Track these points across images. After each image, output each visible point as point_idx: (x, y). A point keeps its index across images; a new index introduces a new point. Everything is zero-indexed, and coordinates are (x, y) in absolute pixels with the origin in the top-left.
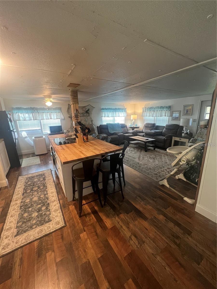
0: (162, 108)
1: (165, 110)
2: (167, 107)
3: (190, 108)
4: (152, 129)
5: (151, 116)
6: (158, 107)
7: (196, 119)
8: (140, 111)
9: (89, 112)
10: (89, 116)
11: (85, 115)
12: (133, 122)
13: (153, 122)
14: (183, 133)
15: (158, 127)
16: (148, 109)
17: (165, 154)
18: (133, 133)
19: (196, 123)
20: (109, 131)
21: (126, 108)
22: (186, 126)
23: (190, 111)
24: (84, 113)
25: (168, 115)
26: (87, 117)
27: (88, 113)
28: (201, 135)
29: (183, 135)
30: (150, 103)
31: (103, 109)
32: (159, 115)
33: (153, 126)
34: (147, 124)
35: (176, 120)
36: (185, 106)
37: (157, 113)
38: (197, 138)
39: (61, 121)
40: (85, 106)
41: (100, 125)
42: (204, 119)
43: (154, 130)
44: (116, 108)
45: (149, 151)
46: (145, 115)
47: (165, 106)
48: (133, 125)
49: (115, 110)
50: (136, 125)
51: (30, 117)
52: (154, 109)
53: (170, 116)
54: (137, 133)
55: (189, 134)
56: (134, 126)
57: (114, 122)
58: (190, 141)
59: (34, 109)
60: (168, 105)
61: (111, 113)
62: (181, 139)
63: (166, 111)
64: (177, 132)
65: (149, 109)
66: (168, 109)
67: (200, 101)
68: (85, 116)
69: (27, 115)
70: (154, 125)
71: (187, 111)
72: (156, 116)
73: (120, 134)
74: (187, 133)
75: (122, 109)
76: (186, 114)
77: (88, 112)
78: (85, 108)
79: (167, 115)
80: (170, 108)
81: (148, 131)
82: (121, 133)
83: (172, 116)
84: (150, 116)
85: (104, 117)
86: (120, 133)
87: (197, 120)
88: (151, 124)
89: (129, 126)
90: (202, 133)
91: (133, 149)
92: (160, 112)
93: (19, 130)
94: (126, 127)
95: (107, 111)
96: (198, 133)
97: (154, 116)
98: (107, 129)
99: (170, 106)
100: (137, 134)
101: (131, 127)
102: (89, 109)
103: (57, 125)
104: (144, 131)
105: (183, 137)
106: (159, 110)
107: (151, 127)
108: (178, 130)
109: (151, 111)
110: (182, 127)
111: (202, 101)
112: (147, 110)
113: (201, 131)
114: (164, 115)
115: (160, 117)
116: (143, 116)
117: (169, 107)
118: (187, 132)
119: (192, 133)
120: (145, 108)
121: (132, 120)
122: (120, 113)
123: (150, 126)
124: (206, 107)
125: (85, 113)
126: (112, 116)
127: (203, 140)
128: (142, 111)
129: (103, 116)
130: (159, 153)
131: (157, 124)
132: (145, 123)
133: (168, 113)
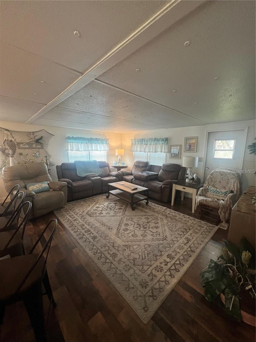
0: (156, 140)
1: (160, 143)
2: (163, 140)
3: (194, 141)
4: (144, 171)
5: (143, 152)
6: (151, 140)
7: (202, 158)
8: (128, 143)
9: (43, 142)
10: (42, 148)
11: (34, 146)
12: (119, 159)
13: (145, 160)
14: (187, 178)
15: (151, 168)
16: (138, 141)
17: (162, 215)
18: (116, 176)
19: (203, 163)
20: (78, 174)
21: (108, 139)
22: (191, 168)
23: (194, 146)
24: (32, 144)
25: (165, 151)
26: (37, 150)
27: (40, 144)
28: (213, 183)
29: (187, 181)
30: (140, 133)
31: (69, 138)
32: (153, 150)
33: (146, 166)
34: (137, 162)
35: (176, 157)
36: (187, 139)
37: (150, 147)
38: (207, 187)
40: (33, 132)
41: (62, 164)
42: (213, 158)
43: (147, 171)
44: (92, 138)
45: (139, 208)
46: (135, 150)
47: (160, 138)
48: (119, 162)
49: (91, 140)
50: (123, 164)
52: (146, 142)
53: (168, 152)
54: (124, 175)
55: (195, 181)
56: (120, 165)
57: (90, 159)
58: (199, 193)
60: (164, 137)
61: (82, 145)
62: (185, 189)
63: (162, 145)
64: (178, 175)
65: (140, 141)
66: (165, 143)
67: (207, 131)
68: (34, 148)
70: (147, 163)
71: (190, 146)
72: (149, 152)
73: (96, 178)
74: (193, 179)
75: (102, 140)
76: (188, 150)
77: (40, 141)
78: (33, 135)
79: (163, 151)
80: (167, 141)
81: (138, 173)
82: (99, 176)
83: (170, 152)
84: (141, 151)
85: (71, 150)
86: (96, 176)
87: (204, 159)
88: (143, 163)
89: (114, 165)
90: (213, 180)
91: (114, 205)
92: (154, 147)
94: (108, 166)
95: (76, 141)
96: (209, 178)
97: (147, 151)
98: (75, 170)
99: (167, 138)
100: (123, 178)
101: (115, 167)
102: (42, 137)
104: (133, 172)
105: (186, 185)
106: (153, 143)
107: (143, 167)
108: (179, 173)
109: (142, 144)
110: (185, 169)
111: (209, 132)
112: (137, 143)
113: (212, 177)
114: (159, 150)
115: (154, 153)
116: (132, 151)
117: (165, 139)
118: (193, 177)
119: (200, 179)
120: (135, 139)
121: (117, 156)
122: (98, 146)
123: (141, 165)
124: (214, 141)
125: (34, 143)
126: (85, 149)
127: (217, 190)
128: (131, 144)
129: (69, 148)
130: (154, 212)
131: (151, 163)
132: (135, 161)
133: (165, 148)
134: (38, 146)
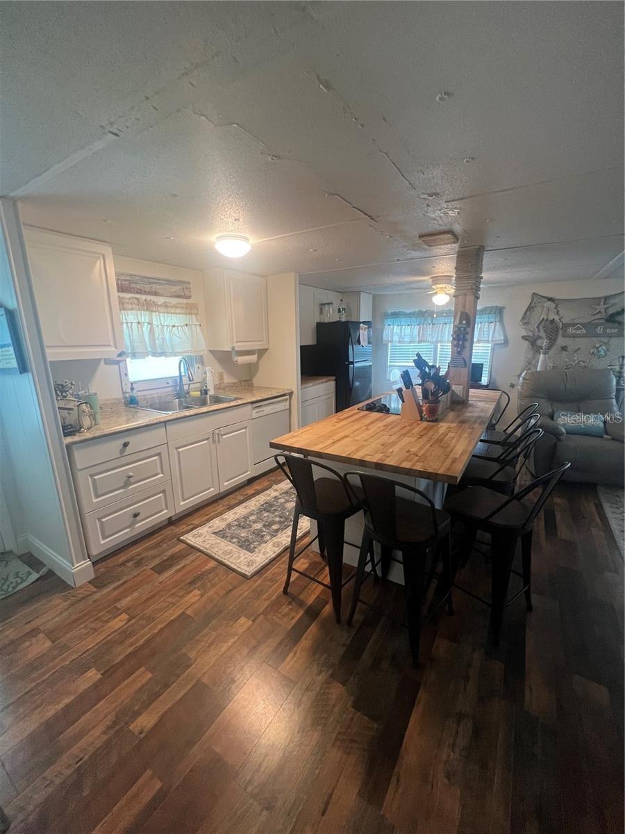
10: (620, 334)
11: (600, 330)
24: (596, 326)
26: (605, 340)
39: (493, 350)
40: (606, 298)
51: (411, 336)
59: (426, 315)
68: (598, 336)
69: (407, 330)
77: (618, 319)
78: (604, 304)
93: (389, 364)
103: (479, 360)
125: (601, 324)
134: (608, 331)
